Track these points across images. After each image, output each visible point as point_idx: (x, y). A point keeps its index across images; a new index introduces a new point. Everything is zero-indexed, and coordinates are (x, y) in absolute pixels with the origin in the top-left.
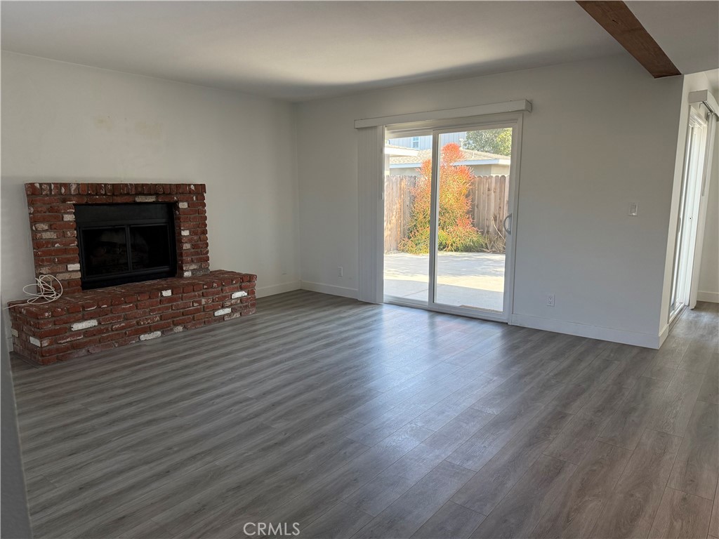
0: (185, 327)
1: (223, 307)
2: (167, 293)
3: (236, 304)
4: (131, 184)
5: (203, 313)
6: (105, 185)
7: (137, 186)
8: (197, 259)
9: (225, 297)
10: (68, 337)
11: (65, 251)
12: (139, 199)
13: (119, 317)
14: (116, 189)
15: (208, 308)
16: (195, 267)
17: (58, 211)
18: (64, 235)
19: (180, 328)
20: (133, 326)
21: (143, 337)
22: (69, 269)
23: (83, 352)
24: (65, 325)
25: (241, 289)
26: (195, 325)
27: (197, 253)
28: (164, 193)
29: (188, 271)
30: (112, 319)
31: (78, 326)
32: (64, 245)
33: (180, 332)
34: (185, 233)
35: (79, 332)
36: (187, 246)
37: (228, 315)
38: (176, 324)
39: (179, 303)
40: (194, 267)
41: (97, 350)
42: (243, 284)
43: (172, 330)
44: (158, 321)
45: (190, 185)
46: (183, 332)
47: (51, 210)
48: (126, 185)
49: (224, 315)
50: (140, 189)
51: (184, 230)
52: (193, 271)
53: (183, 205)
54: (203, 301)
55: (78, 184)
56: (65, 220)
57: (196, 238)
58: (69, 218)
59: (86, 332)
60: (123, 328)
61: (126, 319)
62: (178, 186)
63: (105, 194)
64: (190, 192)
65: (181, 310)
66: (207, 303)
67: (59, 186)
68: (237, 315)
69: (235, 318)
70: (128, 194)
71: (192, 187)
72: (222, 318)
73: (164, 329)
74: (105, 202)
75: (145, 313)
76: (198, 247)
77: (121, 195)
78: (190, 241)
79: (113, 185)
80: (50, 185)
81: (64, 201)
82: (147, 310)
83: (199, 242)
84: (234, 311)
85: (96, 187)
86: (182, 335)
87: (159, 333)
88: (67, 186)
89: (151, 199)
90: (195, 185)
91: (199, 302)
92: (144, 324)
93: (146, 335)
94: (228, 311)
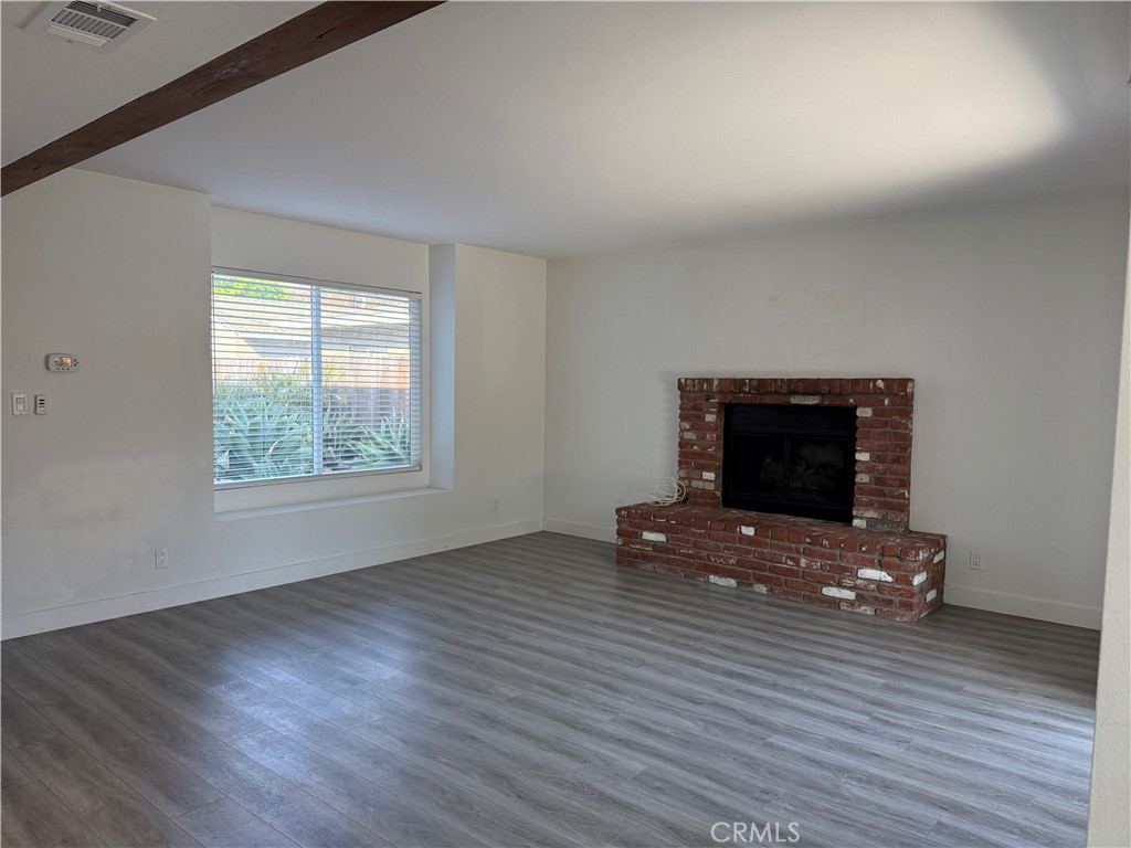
0: (771, 590)
1: (839, 585)
2: (749, 531)
3: (865, 588)
4: (782, 380)
5: (801, 580)
6: (750, 380)
7: (790, 381)
8: (879, 503)
9: (845, 569)
10: (637, 544)
11: (701, 455)
12: (795, 400)
13: (687, 541)
14: (762, 385)
15: (809, 575)
16: (875, 516)
17: (700, 410)
18: (704, 438)
19: (762, 589)
20: (702, 558)
21: (713, 578)
22: (704, 477)
23: (649, 567)
24: (636, 530)
25: (881, 566)
26: (787, 593)
27: (881, 493)
28: (830, 392)
29: (861, 518)
30: (680, 540)
31: (648, 536)
32: (702, 448)
33: (762, 594)
34: (862, 457)
35: (648, 543)
36: (862, 478)
37: (851, 603)
38: (760, 580)
39: (766, 551)
40: (871, 514)
41: (662, 571)
42: (886, 559)
43: (751, 585)
44: (733, 565)
45: (876, 380)
46: (767, 595)
47: (695, 408)
48: (775, 380)
49: (841, 600)
50: (793, 387)
51: (860, 452)
52: (870, 521)
53: (864, 413)
54: (803, 562)
55: (720, 380)
56: (707, 420)
57: (880, 467)
58: (710, 418)
59: (655, 545)
60: (691, 556)
61: (695, 546)
62: (855, 382)
63: (749, 392)
64: (878, 391)
65: (769, 564)
66: (809, 566)
67: (702, 381)
68: (867, 610)
69: (860, 614)
70: (776, 392)
71: (880, 384)
72: (835, 603)
73: (743, 580)
74: (749, 402)
75: (717, 547)
76: (885, 484)
77: (768, 393)
78: (869, 469)
79: (760, 380)
80: (693, 380)
81: (707, 399)
82: (722, 545)
83: (888, 476)
84: (861, 599)
85: (738, 383)
86: (764, 599)
87: (733, 582)
88: (709, 381)
89: (812, 401)
90: (883, 380)
91: (797, 562)
92: (715, 561)
93: (717, 578)
94: (849, 595)
